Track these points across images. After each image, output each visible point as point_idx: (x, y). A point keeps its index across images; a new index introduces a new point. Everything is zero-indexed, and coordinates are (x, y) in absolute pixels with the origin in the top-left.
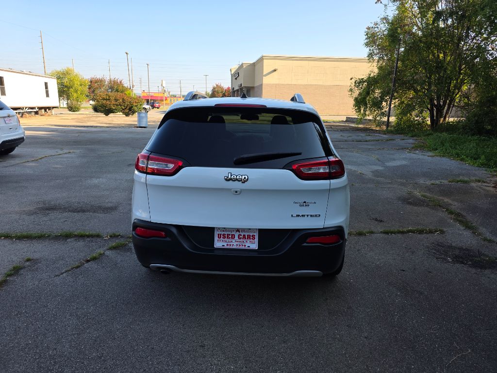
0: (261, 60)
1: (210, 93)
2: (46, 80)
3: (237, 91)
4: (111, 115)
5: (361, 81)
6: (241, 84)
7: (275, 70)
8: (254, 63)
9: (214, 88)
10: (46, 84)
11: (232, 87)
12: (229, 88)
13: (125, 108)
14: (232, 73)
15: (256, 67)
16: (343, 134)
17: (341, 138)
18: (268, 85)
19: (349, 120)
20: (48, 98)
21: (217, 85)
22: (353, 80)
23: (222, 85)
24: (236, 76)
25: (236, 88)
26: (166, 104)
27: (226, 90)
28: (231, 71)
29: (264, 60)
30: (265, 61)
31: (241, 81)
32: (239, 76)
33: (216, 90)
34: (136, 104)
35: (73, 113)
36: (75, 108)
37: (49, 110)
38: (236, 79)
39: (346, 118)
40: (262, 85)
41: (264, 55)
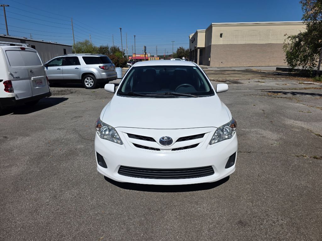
0: (211, 27)
3: (193, 51)
5: (294, 37)
6: (196, 46)
7: (221, 35)
9: (178, 50)
10: (65, 50)
12: (188, 50)
14: (190, 38)
15: (207, 33)
16: (278, 83)
17: (277, 85)
18: (215, 45)
21: (180, 48)
22: (286, 36)
23: (183, 48)
24: (192, 40)
25: (193, 49)
27: (186, 51)
28: (189, 37)
29: (213, 27)
32: (194, 40)
33: (180, 51)
38: (193, 42)
39: (277, 68)
40: (211, 45)
41: (213, 24)
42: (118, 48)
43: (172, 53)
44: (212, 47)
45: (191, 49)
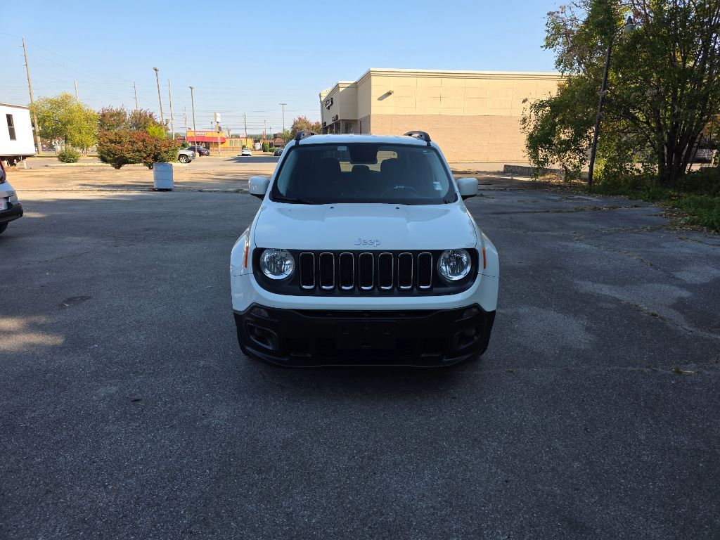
0: (367, 77)
1: (290, 131)
2: (10, 111)
3: (331, 126)
4: (126, 167)
5: (541, 105)
6: (337, 116)
7: (389, 94)
8: (356, 83)
9: (295, 123)
10: (9, 117)
11: (322, 119)
12: (318, 123)
13: (148, 156)
14: (323, 99)
15: (360, 89)
18: (380, 116)
19: (510, 170)
20: (13, 141)
21: (300, 119)
22: (527, 103)
23: (308, 119)
24: (328, 103)
25: (329, 122)
26: (224, 149)
27: (314, 126)
28: (320, 96)
29: (372, 77)
30: (373, 79)
31: (336, 110)
32: (332, 103)
33: (299, 126)
34: (166, 149)
35: (67, 164)
36: (71, 156)
37: (18, 161)
38: (329, 108)
39: (505, 166)
40: (369, 116)
41: (372, 69)
42: (151, 116)
43: (281, 131)
44: (372, 119)
45: (325, 123)
